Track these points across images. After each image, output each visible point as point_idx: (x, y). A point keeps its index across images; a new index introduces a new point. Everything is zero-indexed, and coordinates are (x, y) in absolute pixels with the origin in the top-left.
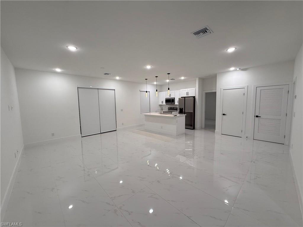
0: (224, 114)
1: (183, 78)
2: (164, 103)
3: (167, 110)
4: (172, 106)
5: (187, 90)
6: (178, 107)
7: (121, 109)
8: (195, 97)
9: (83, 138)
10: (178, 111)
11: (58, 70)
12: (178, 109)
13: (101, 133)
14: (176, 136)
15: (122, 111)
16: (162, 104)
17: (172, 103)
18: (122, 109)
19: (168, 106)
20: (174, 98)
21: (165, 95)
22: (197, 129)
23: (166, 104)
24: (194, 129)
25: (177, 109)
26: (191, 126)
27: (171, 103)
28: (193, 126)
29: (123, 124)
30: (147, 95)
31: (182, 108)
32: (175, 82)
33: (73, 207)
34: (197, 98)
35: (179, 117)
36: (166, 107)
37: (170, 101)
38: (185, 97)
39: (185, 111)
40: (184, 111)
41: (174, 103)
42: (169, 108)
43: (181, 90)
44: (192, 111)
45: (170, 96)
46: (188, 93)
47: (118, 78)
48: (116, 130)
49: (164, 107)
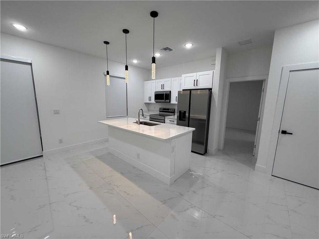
0: (284, 132)
1: (189, 46)
2: (153, 100)
3: (158, 113)
4: (166, 106)
6: (176, 108)
7: (55, 111)
8: (211, 89)
12: (176, 111)
15: (58, 113)
16: (150, 102)
17: (167, 101)
19: (158, 106)
20: (170, 91)
22: (211, 155)
23: (157, 102)
25: (174, 112)
27: (164, 101)
29: (61, 141)
34: (215, 91)
37: (162, 97)
38: (190, 90)
39: (190, 115)
41: (168, 101)
42: (160, 109)
43: (183, 76)
45: (163, 86)
46: (196, 82)
48: (42, 156)
49: (152, 108)
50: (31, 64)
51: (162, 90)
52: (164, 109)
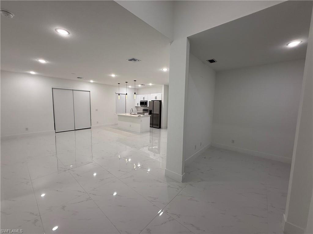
1: (151, 84)
2: (139, 105)
3: (142, 112)
4: (146, 108)
5: (155, 95)
6: (149, 109)
8: (161, 101)
9: (56, 133)
10: (149, 112)
11: (33, 73)
13: (75, 130)
14: (141, 133)
16: (138, 106)
17: (146, 105)
18: (97, 109)
19: (143, 108)
20: (147, 101)
21: (140, 98)
22: (162, 129)
23: (141, 106)
24: (160, 128)
26: (158, 125)
27: (144, 105)
28: (159, 126)
29: (97, 122)
30: (119, 97)
31: (151, 110)
32: (145, 87)
33: (45, 196)
34: (163, 102)
35: (142, 117)
36: (141, 109)
37: (143, 103)
38: (153, 101)
39: (154, 113)
40: (152, 112)
42: (143, 110)
43: (152, 94)
44: (158, 113)
45: (144, 98)
46: (156, 98)
47: (92, 81)
48: (90, 128)
49: (139, 109)
50: (90, 91)
51: (144, 100)
52: (145, 110)
